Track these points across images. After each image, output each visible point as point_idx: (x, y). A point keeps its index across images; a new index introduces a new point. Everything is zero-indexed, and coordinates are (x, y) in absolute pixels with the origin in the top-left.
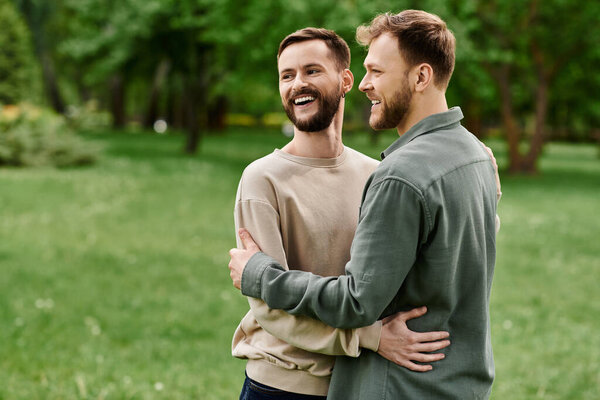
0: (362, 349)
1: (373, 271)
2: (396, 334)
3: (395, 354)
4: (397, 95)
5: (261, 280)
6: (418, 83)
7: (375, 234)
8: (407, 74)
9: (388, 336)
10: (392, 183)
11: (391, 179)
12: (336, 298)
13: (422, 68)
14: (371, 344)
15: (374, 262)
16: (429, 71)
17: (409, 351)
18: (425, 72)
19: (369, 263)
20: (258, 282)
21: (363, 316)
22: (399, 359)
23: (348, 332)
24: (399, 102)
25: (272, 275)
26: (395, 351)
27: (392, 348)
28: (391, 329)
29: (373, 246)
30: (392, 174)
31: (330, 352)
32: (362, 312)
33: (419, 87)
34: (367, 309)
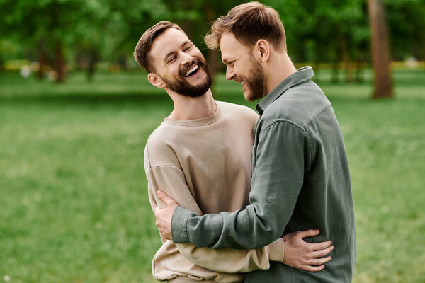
0: (271, 262)
1: (275, 195)
2: (296, 247)
3: (297, 262)
4: (251, 71)
5: (186, 228)
6: (262, 56)
7: (273, 165)
8: (251, 53)
9: (290, 249)
10: (281, 124)
11: (279, 121)
12: (248, 223)
13: (259, 44)
14: (277, 258)
15: (275, 188)
16: (265, 44)
17: (307, 258)
18: (263, 46)
19: (271, 189)
20: (184, 230)
21: (271, 232)
22: (300, 266)
23: (259, 250)
24: (255, 75)
25: (194, 222)
26: (296, 260)
27: (295, 257)
28: (292, 243)
29: (273, 176)
30: (279, 117)
31: (247, 270)
32: (269, 229)
33: (264, 59)
34: (272, 226)
